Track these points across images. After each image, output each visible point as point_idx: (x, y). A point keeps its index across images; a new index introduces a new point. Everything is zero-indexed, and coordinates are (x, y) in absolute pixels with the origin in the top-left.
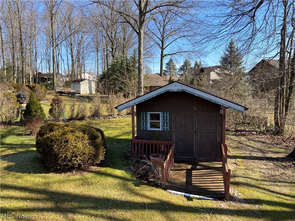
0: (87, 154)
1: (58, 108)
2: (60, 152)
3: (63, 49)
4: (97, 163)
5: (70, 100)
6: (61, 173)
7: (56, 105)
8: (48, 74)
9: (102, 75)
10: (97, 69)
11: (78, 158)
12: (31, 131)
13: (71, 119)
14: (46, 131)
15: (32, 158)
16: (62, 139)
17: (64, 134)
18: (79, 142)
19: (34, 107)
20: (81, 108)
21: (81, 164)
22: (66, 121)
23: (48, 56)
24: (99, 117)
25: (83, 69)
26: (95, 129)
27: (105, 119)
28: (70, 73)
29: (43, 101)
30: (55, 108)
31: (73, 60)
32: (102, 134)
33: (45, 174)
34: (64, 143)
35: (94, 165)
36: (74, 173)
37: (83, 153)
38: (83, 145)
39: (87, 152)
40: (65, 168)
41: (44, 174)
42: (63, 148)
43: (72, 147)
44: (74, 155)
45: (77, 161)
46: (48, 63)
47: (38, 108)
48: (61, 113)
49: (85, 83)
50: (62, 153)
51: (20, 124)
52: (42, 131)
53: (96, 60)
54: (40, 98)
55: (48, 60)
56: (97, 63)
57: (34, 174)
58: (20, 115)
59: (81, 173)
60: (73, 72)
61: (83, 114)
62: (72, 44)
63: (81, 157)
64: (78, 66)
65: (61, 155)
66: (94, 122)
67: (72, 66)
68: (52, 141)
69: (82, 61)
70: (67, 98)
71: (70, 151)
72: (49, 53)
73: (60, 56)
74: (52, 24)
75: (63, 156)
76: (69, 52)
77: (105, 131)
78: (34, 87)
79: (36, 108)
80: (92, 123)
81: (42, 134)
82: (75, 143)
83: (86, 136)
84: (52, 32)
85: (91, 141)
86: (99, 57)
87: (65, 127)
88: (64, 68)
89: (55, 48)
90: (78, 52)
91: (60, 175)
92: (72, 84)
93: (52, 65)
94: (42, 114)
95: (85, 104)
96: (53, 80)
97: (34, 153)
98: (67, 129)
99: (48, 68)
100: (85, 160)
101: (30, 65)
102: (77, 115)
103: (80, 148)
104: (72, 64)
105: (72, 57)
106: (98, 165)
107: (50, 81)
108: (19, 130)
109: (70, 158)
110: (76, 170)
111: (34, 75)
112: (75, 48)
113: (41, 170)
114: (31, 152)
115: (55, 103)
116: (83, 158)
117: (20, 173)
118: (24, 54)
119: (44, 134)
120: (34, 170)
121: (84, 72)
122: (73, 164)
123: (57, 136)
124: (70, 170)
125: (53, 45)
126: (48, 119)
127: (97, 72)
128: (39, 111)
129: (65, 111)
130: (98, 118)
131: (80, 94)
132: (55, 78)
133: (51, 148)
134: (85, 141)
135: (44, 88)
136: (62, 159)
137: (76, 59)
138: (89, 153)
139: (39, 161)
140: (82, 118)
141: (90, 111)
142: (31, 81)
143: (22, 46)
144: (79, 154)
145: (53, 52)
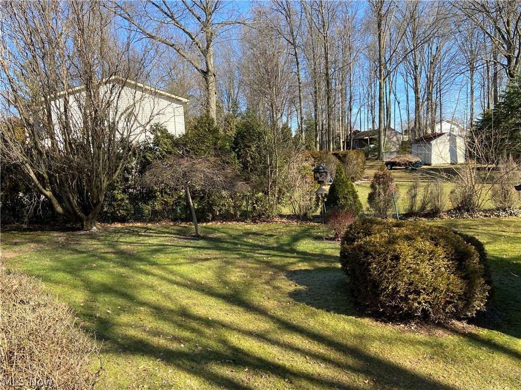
0: (442, 291)
1: (385, 192)
2: (384, 279)
3: (400, 80)
4: (467, 315)
5: (409, 177)
6: (385, 322)
7: (381, 186)
8: (370, 131)
9: (482, 122)
10: (469, 111)
11: (421, 297)
12: (336, 233)
13: (410, 214)
14: (358, 233)
15: (335, 283)
16: (388, 253)
17: (392, 241)
18: (423, 261)
19: (342, 189)
20: (431, 193)
21: (428, 310)
22: (401, 219)
23: (372, 98)
24: (474, 211)
25: (438, 114)
26: (462, 237)
27: (487, 216)
28: (412, 125)
29: (359, 181)
30: (379, 192)
31: (417, 99)
32: (481, 251)
33: (356, 318)
34: (392, 260)
35: (459, 319)
36: (413, 328)
37: (434, 287)
38: (433, 270)
39: (443, 287)
40: (393, 313)
41: (354, 318)
42: (390, 272)
43: (408, 271)
44: (412, 288)
45: (419, 303)
46: (372, 112)
47: (349, 192)
48: (389, 201)
49: (441, 143)
50: (386, 280)
51: (320, 220)
52: (351, 234)
53: (469, 90)
54: (354, 176)
55: (372, 107)
56: (469, 99)
57: (336, 315)
58: (320, 204)
59: (428, 331)
60: (417, 123)
61: (435, 205)
62: (416, 67)
63: (427, 295)
64: (428, 109)
65: (384, 284)
66: (461, 221)
67: (416, 111)
68: (367, 253)
69: (437, 98)
70: (403, 174)
71: (404, 280)
72: (373, 93)
73: (392, 95)
74: (380, 35)
75: (388, 287)
76: (411, 83)
77: (487, 243)
78: (345, 156)
79: (346, 192)
80: (456, 225)
81: (351, 238)
82: (414, 264)
83: (440, 250)
84: (380, 51)
85: (451, 262)
86: (475, 85)
87: (394, 228)
88: (400, 119)
89: (384, 79)
90: (430, 81)
91: (384, 325)
92: (415, 146)
93: (377, 114)
94: (355, 202)
95: (440, 183)
96: (379, 142)
97: (339, 274)
98: (398, 232)
99: (372, 121)
100: (437, 304)
101: (341, 118)
102: (422, 207)
103: (427, 275)
104: (416, 107)
105: (416, 92)
106: (471, 321)
107: (373, 144)
108: (318, 229)
109: (405, 293)
110: (418, 323)
111: (347, 136)
112: (423, 74)
113: (348, 309)
114: (334, 271)
115: (379, 183)
116: (434, 299)
117: (312, 306)
118: (331, 101)
119: (354, 239)
120: (336, 305)
121: (441, 121)
122: (410, 308)
123: (377, 244)
124: (405, 319)
125: (380, 75)
126: (366, 213)
127: (469, 117)
128: (351, 198)
129: (398, 198)
130: (471, 215)
131: (430, 165)
132: (383, 137)
133: (365, 267)
134: (439, 261)
135: (362, 156)
136: (388, 294)
137: (424, 96)
138: (448, 290)
139: (346, 290)
140: (434, 213)
141: (450, 199)
142: (342, 147)
143: (328, 88)
144: (424, 289)
145: (380, 88)
